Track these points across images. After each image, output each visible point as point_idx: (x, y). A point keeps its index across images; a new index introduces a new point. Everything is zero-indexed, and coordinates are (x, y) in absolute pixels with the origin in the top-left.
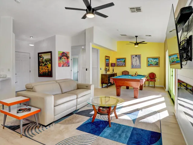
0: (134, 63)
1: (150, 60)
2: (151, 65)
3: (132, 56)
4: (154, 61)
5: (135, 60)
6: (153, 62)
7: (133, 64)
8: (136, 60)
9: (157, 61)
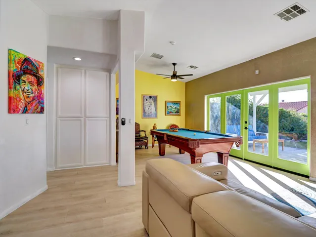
0: (146, 109)
1: (169, 105)
2: (170, 113)
3: (144, 96)
4: (175, 107)
5: (148, 103)
6: (173, 108)
7: (146, 111)
8: (150, 103)
9: (178, 108)
